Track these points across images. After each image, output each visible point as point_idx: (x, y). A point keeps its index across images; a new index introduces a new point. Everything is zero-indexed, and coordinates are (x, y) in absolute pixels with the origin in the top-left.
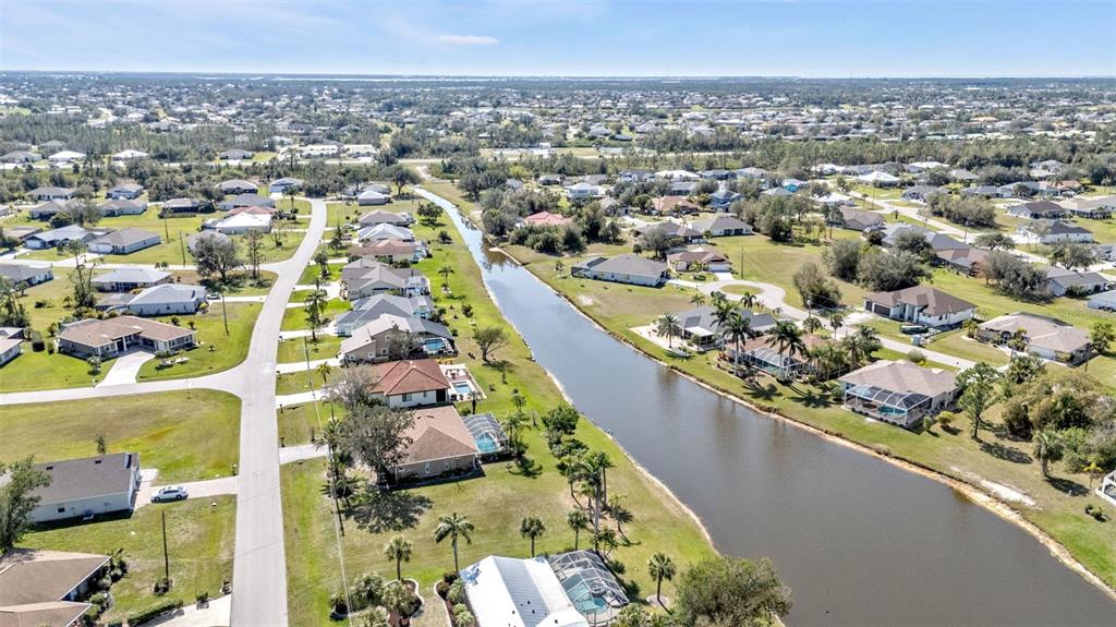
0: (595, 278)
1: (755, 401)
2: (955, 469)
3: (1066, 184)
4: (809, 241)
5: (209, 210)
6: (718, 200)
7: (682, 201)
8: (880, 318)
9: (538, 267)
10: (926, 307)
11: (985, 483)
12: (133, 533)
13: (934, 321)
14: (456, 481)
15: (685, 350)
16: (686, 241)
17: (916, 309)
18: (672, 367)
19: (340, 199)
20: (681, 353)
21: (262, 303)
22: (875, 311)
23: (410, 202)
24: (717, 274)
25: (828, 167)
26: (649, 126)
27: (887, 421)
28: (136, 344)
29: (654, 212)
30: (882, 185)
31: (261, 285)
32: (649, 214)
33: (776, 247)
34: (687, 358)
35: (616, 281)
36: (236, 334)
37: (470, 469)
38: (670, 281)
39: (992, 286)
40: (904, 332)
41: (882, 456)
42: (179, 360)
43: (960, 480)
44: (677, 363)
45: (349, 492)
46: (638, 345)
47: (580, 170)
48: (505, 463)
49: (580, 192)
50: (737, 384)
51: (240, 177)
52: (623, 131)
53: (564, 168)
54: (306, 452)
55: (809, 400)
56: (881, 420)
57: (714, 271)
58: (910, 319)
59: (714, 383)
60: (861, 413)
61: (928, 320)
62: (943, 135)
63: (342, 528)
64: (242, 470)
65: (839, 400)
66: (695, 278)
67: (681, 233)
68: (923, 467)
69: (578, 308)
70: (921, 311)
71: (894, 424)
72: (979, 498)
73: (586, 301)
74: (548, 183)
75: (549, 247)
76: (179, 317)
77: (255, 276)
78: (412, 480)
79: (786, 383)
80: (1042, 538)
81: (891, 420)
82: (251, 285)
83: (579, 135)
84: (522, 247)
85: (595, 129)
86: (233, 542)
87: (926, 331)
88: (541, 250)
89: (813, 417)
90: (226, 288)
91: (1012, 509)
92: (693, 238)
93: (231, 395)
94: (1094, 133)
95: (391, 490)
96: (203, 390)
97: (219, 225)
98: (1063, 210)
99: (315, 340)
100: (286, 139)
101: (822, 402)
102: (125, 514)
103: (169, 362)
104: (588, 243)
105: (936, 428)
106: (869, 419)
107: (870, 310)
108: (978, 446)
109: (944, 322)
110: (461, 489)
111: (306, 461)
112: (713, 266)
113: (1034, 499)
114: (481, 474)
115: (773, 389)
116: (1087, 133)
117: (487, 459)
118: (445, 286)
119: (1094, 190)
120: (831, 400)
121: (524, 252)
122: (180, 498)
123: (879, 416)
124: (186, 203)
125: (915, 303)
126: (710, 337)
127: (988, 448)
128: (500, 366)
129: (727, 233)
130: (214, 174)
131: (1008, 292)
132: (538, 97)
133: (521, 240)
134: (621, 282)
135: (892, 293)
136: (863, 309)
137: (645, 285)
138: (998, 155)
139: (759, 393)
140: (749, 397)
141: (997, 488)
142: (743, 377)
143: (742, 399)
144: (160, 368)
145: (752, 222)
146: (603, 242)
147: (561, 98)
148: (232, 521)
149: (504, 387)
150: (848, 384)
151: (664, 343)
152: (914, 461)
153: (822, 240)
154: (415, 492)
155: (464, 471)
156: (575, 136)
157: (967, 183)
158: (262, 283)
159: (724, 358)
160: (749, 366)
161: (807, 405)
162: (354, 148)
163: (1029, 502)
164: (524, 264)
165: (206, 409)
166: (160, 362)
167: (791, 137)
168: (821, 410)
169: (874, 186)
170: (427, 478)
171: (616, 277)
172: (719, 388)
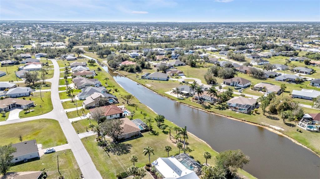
0: (149, 79)
1: (206, 109)
2: (263, 123)
3: (258, 49)
4: (201, 66)
5: (18, 63)
6: (173, 56)
7: (164, 56)
8: (228, 86)
9: (130, 76)
10: (240, 82)
11: (271, 126)
12: (43, 164)
13: (242, 86)
14: (136, 138)
15: (182, 97)
16: (169, 68)
17: (237, 83)
18: (180, 102)
19: (60, 59)
20: (181, 98)
21: (50, 92)
22: (226, 84)
23: (82, 59)
24: (181, 76)
25: (198, 46)
26: (144, 36)
27: (242, 112)
28: (14, 107)
29: (157, 60)
30: (213, 51)
31: (47, 86)
32: (155, 60)
33: (193, 68)
34: (183, 99)
35: (155, 80)
36: (46, 101)
37: (139, 135)
38: (169, 79)
39: (251, 76)
40: (236, 89)
41: (244, 121)
42: (31, 111)
43: (265, 126)
44: (181, 101)
45: (106, 145)
46: (169, 97)
47: (130, 49)
48: (148, 132)
49: (134, 55)
50: (200, 106)
51: (23, 53)
52: (137, 37)
53: (125, 48)
54: (86, 134)
55: (220, 108)
56: (240, 112)
57: (180, 76)
58: (236, 86)
59: (193, 105)
60: (234, 111)
61: (241, 86)
62: (222, 37)
63: (109, 155)
64: (68, 142)
65: (228, 108)
66: (176, 78)
67: (167, 65)
68: (255, 123)
69: (147, 88)
70: (238, 83)
71: (244, 113)
72: (271, 130)
73: (149, 86)
74: (122, 52)
75: (132, 71)
76: (25, 97)
77: (44, 83)
78: (123, 140)
79: (212, 104)
80: (289, 138)
81: (243, 112)
82: (44, 86)
83: (125, 39)
84: (123, 71)
85: (129, 37)
86: (76, 163)
87: (241, 88)
88: (129, 72)
89: (223, 112)
90: (36, 87)
91: (280, 132)
92: (171, 67)
93: (54, 120)
94: (258, 36)
95: (118, 143)
96: (44, 119)
97: (25, 68)
98: (260, 56)
99: (73, 102)
100: (33, 41)
101: (223, 109)
102: (37, 158)
103: (28, 111)
104: (142, 69)
105: (254, 113)
106: (237, 112)
107: (225, 84)
108: (266, 117)
109: (244, 86)
110: (139, 141)
111: (88, 137)
112: (180, 74)
113: (284, 129)
114: (142, 136)
115: (210, 106)
116: (256, 36)
117: (142, 131)
118: (106, 83)
119: (264, 51)
120: (225, 108)
121: (124, 73)
122: (54, 152)
123: (239, 111)
124: (9, 62)
125: (237, 81)
126: (188, 93)
127: (268, 117)
128: (133, 105)
129: (179, 65)
130: (14, 52)
131: (256, 78)
132: (107, 27)
133: (122, 69)
134: (156, 80)
135: (230, 79)
136: (223, 84)
137: (163, 80)
138: (239, 42)
139: (206, 108)
140: (204, 109)
141: (274, 127)
142: (201, 104)
143: (202, 109)
144: (26, 113)
145: (185, 62)
146: (146, 69)
147: (114, 28)
148: (73, 157)
149: (137, 111)
150: (229, 103)
151: (176, 96)
152: (252, 122)
153: (204, 66)
154: (126, 143)
155: (137, 136)
156: (124, 39)
157: (234, 50)
158: (48, 86)
159: (193, 99)
160: (202, 100)
161: (220, 110)
162: (57, 43)
163: (283, 130)
164: (126, 76)
165: (48, 125)
166: (25, 112)
167: (184, 39)
168: (224, 111)
169: (211, 51)
170: (127, 139)
171: (155, 79)
172: (195, 107)
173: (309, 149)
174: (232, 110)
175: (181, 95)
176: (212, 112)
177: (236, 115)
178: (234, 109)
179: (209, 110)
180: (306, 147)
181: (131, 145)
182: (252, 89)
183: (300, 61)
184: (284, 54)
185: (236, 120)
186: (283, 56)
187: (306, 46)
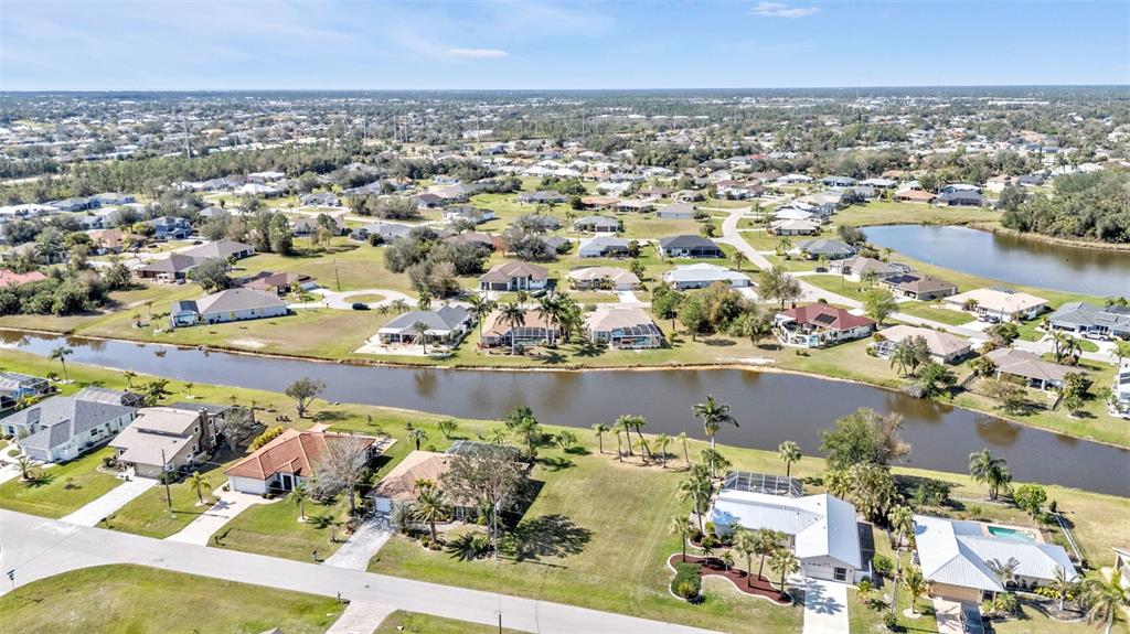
0: (211, 321)
1: (558, 366)
2: (719, 360)
3: (407, 179)
4: (319, 251)
10: (531, 275)
11: (743, 360)
14: (535, 496)
17: (526, 279)
20: (440, 354)
22: (493, 289)
32: (95, 253)
34: (453, 356)
39: (509, 257)
43: (731, 364)
44: (453, 362)
45: (489, 547)
46: (393, 362)
48: (537, 468)
50: (527, 360)
54: (355, 551)
55: (587, 353)
56: (642, 348)
57: (306, 290)
58: (522, 289)
59: (508, 364)
60: (626, 348)
63: (553, 566)
64: (349, 599)
65: (602, 346)
66: (303, 299)
69: (257, 352)
70: (529, 279)
72: (752, 368)
79: (555, 347)
80: (805, 374)
81: (649, 347)
88: (70, 313)
89: (606, 361)
91: (773, 367)
101: (594, 351)
106: (637, 351)
107: (488, 289)
108: (704, 344)
110: (553, 498)
112: (303, 285)
113: (770, 358)
114: (539, 482)
115: (554, 354)
120: (597, 348)
123: (639, 346)
126: (449, 335)
127: (709, 343)
129: (237, 258)
136: (479, 290)
137: (277, 316)
139: (551, 360)
141: (751, 360)
142: (522, 354)
143: (548, 368)
151: (411, 351)
152: (697, 363)
154: (532, 516)
159: (482, 346)
161: (590, 356)
163: (772, 361)
164: (67, 333)
168: (602, 356)
174: (620, 348)
175: (431, 347)
176: (582, 366)
177: (642, 357)
178: (624, 346)
179: (567, 365)
180: (852, 381)
181: (557, 516)
182: (572, 288)
183: (555, 202)
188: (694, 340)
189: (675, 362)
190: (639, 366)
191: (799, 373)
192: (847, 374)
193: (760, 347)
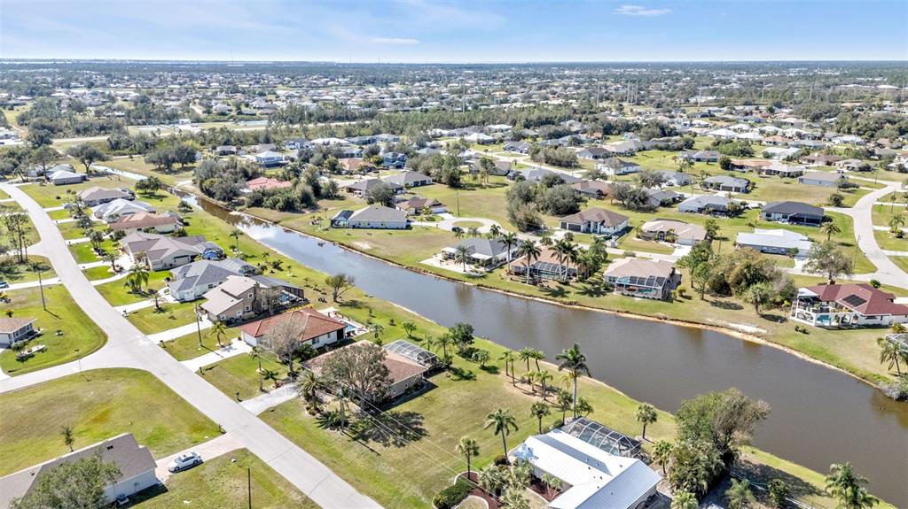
0: (354, 227)
1: (557, 299)
2: (710, 320)
3: (596, 134)
6: (387, 160)
7: (359, 161)
8: (574, 232)
10: (603, 221)
11: (732, 325)
13: (611, 230)
16: (394, 192)
17: (599, 224)
18: (479, 286)
20: (476, 274)
21: (61, 285)
22: (571, 229)
24: (440, 215)
27: (648, 298)
29: (344, 172)
30: (483, 143)
31: (36, 268)
32: (341, 173)
34: (483, 277)
36: (68, 316)
37: (422, 384)
38: (413, 224)
39: (616, 204)
41: (663, 320)
43: (718, 326)
44: (479, 282)
45: (346, 423)
46: (439, 274)
48: (444, 374)
50: (535, 290)
52: (241, 108)
53: (229, 140)
54: (266, 400)
55: (591, 293)
56: (644, 297)
57: (436, 213)
58: (595, 232)
59: (517, 291)
60: (629, 295)
61: (608, 230)
65: (609, 290)
66: (428, 220)
67: (385, 186)
68: (692, 323)
69: (362, 252)
70: (602, 224)
71: (654, 299)
73: (366, 246)
74: (224, 154)
77: (22, 261)
79: (566, 284)
80: (789, 351)
81: (651, 297)
82: (28, 270)
83: (208, 112)
84: (260, 209)
88: (282, 209)
89: (602, 303)
91: (759, 337)
92: (397, 189)
95: (378, 412)
96: (96, 371)
98: (609, 152)
99: (161, 309)
101: (598, 293)
102: (158, 489)
103: (27, 353)
104: (318, 200)
105: (679, 297)
106: (636, 299)
107: (565, 228)
108: (709, 304)
110: (431, 400)
112: (434, 210)
113: (763, 329)
115: (561, 289)
120: (602, 290)
123: (642, 296)
126: (490, 260)
127: (715, 304)
128: (353, 304)
129: (416, 184)
131: (629, 208)
134: (378, 228)
136: (559, 228)
137: (398, 229)
139: (555, 294)
140: (550, 297)
141: (741, 327)
142: (535, 284)
143: (546, 299)
144: (23, 359)
145: (428, 174)
146: (330, 198)
150: (609, 277)
151: (458, 269)
152: (684, 319)
155: (419, 387)
157: (535, 138)
159: (510, 273)
160: (534, 275)
161: (591, 296)
163: (764, 332)
164: (276, 223)
168: (602, 298)
169: (479, 143)
170: (397, 398)
171: (371, 225)
172: (524, 295)
173: (841, 370)
174: (623, 294)
175: (473, 267)
176: (575, 303)
177: (637, 305)
178: (626, 292)
179: (565, 300)
180: (833, 367)
181: (417, 414)
182: (639, 237)
183: (709, 161)
184: (663, 145)
185: (643, 318)
186: (661, 149)
187: (699, 124)
188: (702, 299)
189: (661, 315)
190: (627, 312)
191: (781, 348)
192: (831, 359)
193: (764, 316)
